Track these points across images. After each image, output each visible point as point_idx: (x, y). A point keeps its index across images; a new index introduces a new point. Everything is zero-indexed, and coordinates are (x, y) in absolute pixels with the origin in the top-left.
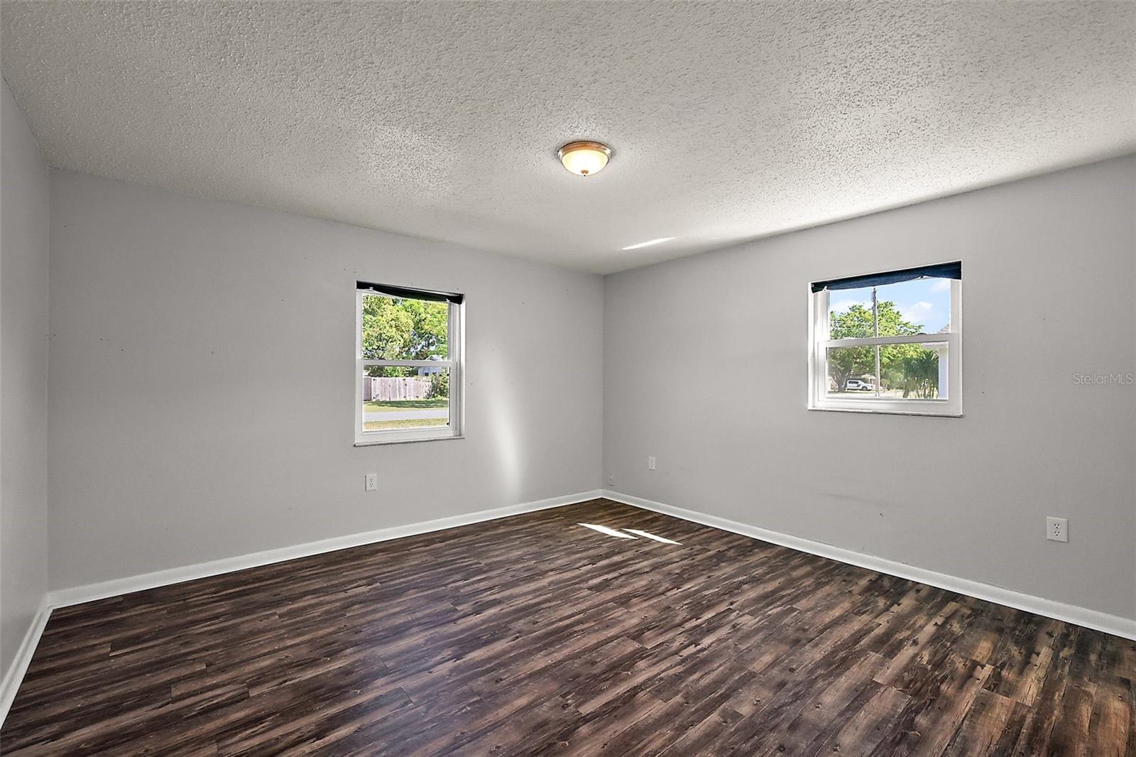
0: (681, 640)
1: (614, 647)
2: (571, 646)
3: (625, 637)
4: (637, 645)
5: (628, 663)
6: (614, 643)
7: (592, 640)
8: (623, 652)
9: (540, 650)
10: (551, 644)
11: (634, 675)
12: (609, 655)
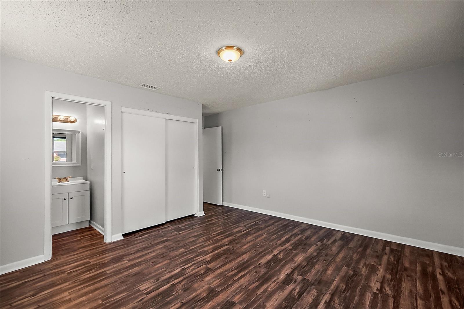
0: (188, 270)
1: (218, 264)
2: (236, 263)
3: (213, 269)
4: (209, 266)
5: (213, 259)
6: (219, 266)
7: (228, 266)
8: (215, 263)
9: (247, 261)
10: (244, 263)
11: (212, 256)
12: (221, 261)
